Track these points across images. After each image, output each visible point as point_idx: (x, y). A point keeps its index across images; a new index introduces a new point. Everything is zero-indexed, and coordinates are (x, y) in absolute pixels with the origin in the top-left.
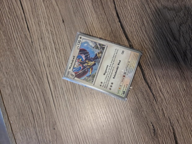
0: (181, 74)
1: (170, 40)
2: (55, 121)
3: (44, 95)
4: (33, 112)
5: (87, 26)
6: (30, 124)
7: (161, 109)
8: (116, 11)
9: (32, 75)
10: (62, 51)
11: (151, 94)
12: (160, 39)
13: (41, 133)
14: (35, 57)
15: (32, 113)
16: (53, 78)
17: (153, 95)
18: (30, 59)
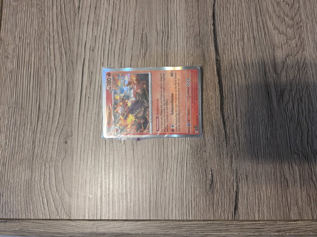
0: (270, 118)
1: (269, 71)
2: (71, 131)
3: (68, 89)
4: (42, 108)
5: (168, 15)
6: (29, 124)
7: (229, 154)
8: (214, 10)
9: (61, 54)
10: (119, 36)
11: (223, 131)
12: (257, 65)
13: (41, 142)
14: (76, 31)
15: (39, 110)
16: (91, 69)
17: (226, 133)
18: (66, 31)
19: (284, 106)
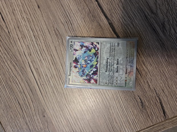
0: (162, 46)
1: (148, 14)
2: (44, 109)
3: (29, 85)
4: (20, 103)
5: (64, 9)
6: (19, 115)
7: (146, 81)
9: (14, 66)
10: (41, 38)
12: (138, 14)
13: (31, 122)
14: (15, 48)
15: (20, 105)
16: (35, 67)
18: (9, 50)
19: (169, 34)
